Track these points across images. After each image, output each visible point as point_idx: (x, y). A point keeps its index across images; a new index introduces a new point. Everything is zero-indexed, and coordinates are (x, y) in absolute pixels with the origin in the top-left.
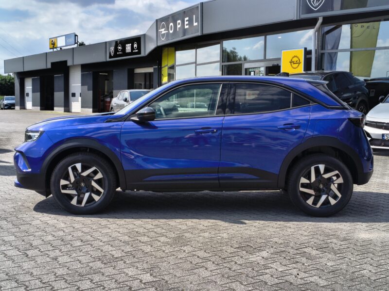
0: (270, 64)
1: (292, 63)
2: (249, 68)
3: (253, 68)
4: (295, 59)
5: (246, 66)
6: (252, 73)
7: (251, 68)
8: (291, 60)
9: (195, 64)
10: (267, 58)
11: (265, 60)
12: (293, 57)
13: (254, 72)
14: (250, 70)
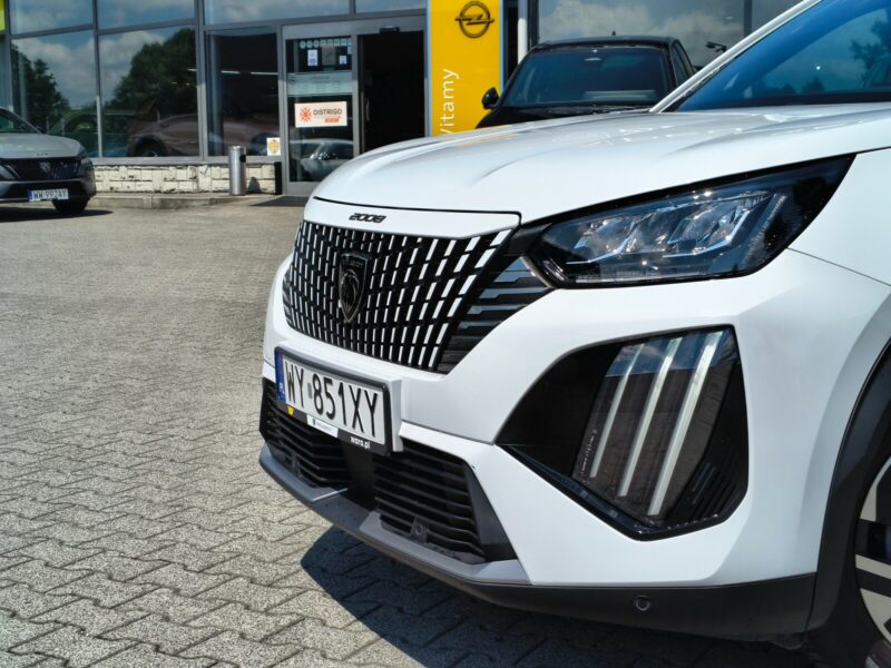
0: (373, 28)
1: (465, 23)
2: (299, 41)
3: (313, 40)
4: (474, 11)
5: (290, 33)
6: (310, 52)
7: (306, 40)
8: (461, 14)
9: (91, 32)
10: (359, 10)
11: (353, 15)
12: (467, 7)
13: (319, 50)
14: (303, 45)
